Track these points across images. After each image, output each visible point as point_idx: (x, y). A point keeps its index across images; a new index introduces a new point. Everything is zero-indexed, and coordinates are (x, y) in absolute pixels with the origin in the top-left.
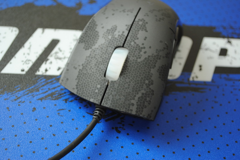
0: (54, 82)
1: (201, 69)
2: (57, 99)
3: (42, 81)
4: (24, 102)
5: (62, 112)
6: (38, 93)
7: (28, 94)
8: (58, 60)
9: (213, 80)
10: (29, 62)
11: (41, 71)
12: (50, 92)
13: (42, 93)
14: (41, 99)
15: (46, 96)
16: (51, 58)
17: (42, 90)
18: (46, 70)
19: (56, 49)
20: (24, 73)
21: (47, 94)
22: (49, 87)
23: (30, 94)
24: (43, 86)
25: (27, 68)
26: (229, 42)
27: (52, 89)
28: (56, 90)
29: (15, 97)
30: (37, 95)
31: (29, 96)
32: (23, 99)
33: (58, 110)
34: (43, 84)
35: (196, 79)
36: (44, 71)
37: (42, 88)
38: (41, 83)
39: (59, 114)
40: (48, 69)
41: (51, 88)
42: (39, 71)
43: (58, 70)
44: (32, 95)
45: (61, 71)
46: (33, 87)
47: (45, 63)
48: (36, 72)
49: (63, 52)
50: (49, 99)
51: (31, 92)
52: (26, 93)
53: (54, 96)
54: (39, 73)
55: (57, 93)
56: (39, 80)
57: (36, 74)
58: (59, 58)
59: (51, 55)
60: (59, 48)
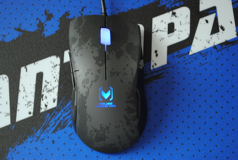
0: (56, 113)
1: (157, 55)
2: (64, 127)
3: (47, 116)
4: (44, 139)
5: (72, 136)
6: (49, 128)
7: (43, 131)
8: (49, 92)
9: (168, 62)
10: (31, 103)
11: (43, 109)
12: (57, 124)
13: (52, 127)
14: (54, 132)
15: (56, 128)
16: (44, 93)
17: (51, 124)
18: (46, 106)
19: (44, 83)
20: (32, 115)
21: (56, 126)
22: (54, 120)
23: (45, 131)
24: (50, 120)
25: (31, 109)
26: (174, 14)
27: (57, 120)
28: (60, 119)
29: (36, 138)
30: (50, 130)
31: (45, 132)
32: (42, 136)
33: (69, 136)
34: (49, 118)
35: (155, 67)
36: (45, 108)
37: (50, 122)
38: (48, 118)
39: (71, 138)
40: (47, 104)
42: (41, 109)
43: (54, 101)
44: (46, 131)
45: (56, 101)
46: (44, 124)
47: (43, 100)
48: (40, 111)
49: (50, 84)
50: (59, 129)
51: (44, 129)
52: (42, 131)
53: (61, 126)
54: (42, 111)
55: (62, 122)
56: (45, 116)
57: (40, 112)
58: (50, 90)
59: (43, 90)
60: (46, 81)
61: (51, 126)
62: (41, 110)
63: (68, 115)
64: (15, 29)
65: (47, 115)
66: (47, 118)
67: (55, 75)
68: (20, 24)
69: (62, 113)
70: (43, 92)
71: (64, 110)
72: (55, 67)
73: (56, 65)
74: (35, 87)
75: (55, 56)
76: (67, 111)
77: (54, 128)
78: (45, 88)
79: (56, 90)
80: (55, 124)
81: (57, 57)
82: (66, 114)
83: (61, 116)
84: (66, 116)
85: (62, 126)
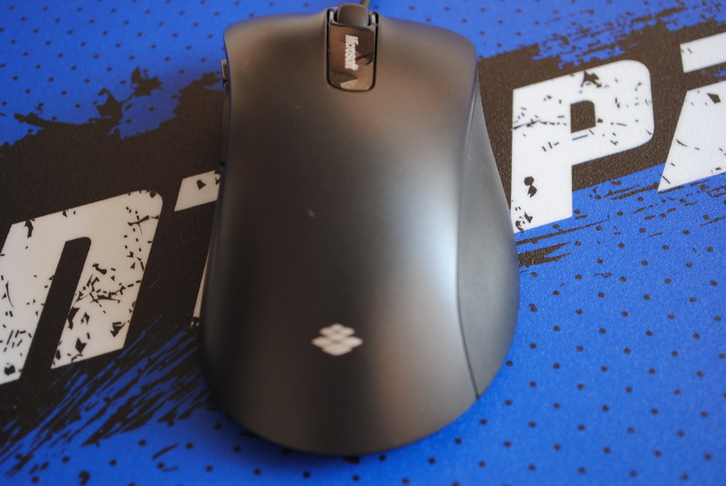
0: (116, 372)
1: (532, 191)
2: (139, 422)
3: (78, 384)
4: (45, 465)
5: (168, 459)
6: (75, 426)
7: (49, 437)
8: (101, 301)
9: (576, 212)
10: (20, 336)
11: (66, 354)
12: (112, 411)
13: (91, 421)
14: (95, 439)
15: (105, 425)
16: (83, 305)
17: (87, 409)
18: (80, 346)
19: (88, 272)
20: (16, 376)
21: (105, 418)
22: (104, 395)
23: (55, 436)
24: (86, 397)
25: (18, 357)
26: (591, 79)
27: (116, 397)
28: (129, 394)
29: (13, 461)
30: (78, 431)
31: (57, 441)
32: (38, 459)
33: (156, 456)
34: (85, 389)
35: (526, 226)
36: (75, 352)
37: (85, 405)
38: (76, 390)
39: (160, 466)
40: (83, 340)
41: (111, 395)
42: (59, 357)
43: (115, 333)
44: (65, 435)
45: (123, 333)
46: (57, 411)
47: (71, 326)
48: (51, 362)
49: (110, 273)
50: (117, 431)
51: (56, 430)
52: (44, 435)
53: (129, 416)
54: (62, 362)
55: (135, 403)
56: (69, 383)
57: (53, 367)
58: (106, 295)
59: (81, 294)
60: (96, 266)
61: (86, 416)
62: (55, 359)
63: (163, 379)
64: (18, 117)
65: (76, 379)
66: (73, 388)
67: (134, 247)
68: (41, 105)
69: (140, 372)
70: (79, 299)
71: (151, 362)
72: (138, 223)
73: (147, 218)
74: (49, 283)
75: (143, 192)
76: (163, 364)
77: (98, 425)
78: (89, 289)
79: (131, 295)
80: (103, 412)
81: (152, 195)
82: (157, 375)
83: (135, 381)
84: (157, 382)
85: (133, 418)
